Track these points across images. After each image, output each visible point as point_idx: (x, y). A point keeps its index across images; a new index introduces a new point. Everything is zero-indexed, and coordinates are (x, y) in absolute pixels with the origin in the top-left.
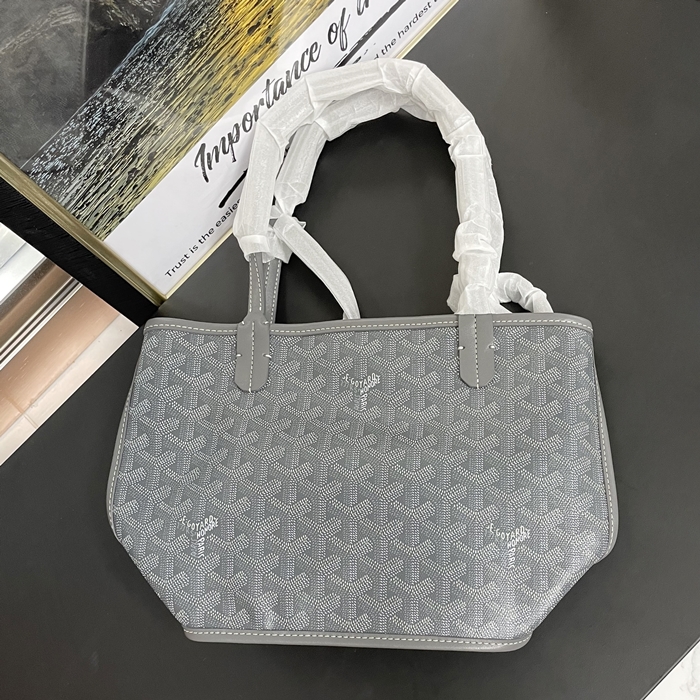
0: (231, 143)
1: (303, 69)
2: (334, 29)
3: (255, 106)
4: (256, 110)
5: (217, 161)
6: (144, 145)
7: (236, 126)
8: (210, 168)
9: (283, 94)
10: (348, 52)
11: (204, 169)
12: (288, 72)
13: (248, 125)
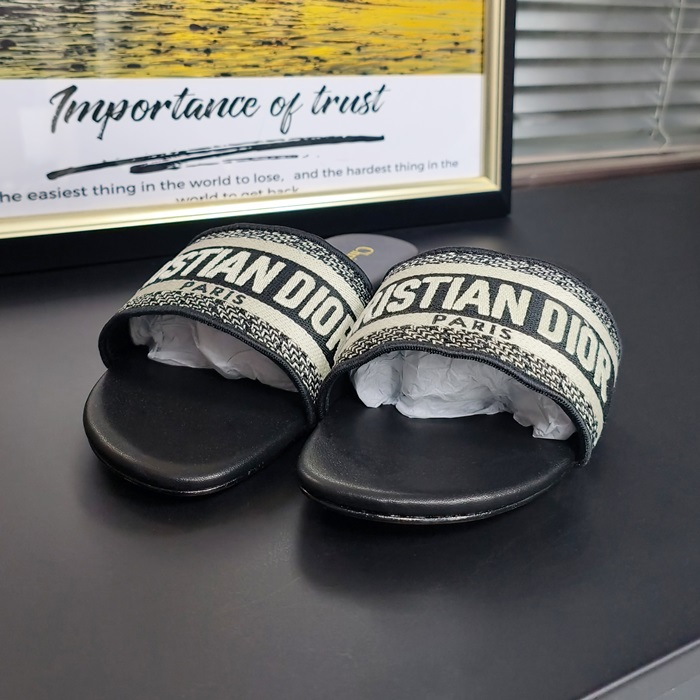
0: (109, 114)
1: (230, 111)
2: (281, 102)
3: (158, 103)
4: (157, 106)
5: (80, 119)
7: (126, 103)
8: (66, 119)
9: (196, 116)
10: (287, 138)
11: (58, 113)
12: (212, 101)
13: (139, 113)
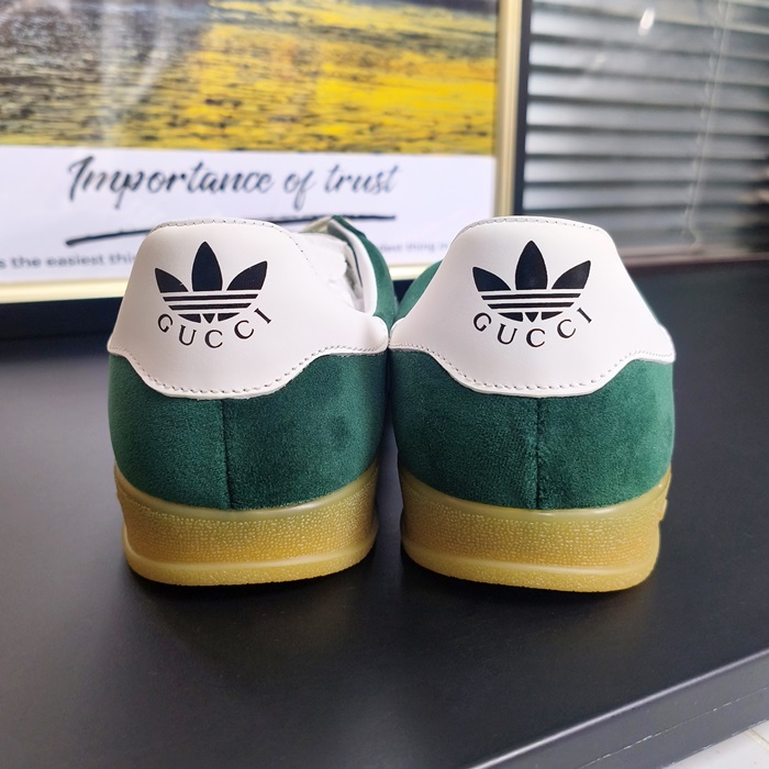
0: (126, 183)
2: (295, 179)
3: (174, 175)
4: (173, 178)
5: (98, 188)
6: (27, 95)
7: (142, 175)
9: (211, 189)
10: (300, 214)
11: (77, 181)
12: (226, 177)
13: (155, 184)
